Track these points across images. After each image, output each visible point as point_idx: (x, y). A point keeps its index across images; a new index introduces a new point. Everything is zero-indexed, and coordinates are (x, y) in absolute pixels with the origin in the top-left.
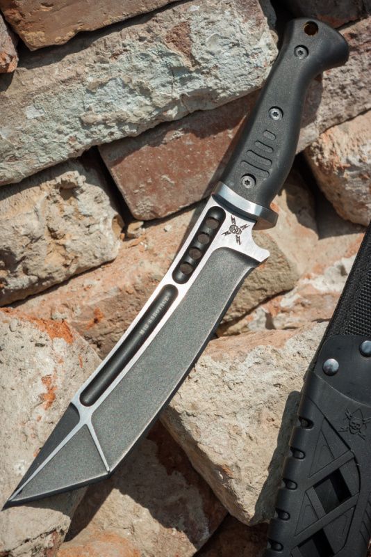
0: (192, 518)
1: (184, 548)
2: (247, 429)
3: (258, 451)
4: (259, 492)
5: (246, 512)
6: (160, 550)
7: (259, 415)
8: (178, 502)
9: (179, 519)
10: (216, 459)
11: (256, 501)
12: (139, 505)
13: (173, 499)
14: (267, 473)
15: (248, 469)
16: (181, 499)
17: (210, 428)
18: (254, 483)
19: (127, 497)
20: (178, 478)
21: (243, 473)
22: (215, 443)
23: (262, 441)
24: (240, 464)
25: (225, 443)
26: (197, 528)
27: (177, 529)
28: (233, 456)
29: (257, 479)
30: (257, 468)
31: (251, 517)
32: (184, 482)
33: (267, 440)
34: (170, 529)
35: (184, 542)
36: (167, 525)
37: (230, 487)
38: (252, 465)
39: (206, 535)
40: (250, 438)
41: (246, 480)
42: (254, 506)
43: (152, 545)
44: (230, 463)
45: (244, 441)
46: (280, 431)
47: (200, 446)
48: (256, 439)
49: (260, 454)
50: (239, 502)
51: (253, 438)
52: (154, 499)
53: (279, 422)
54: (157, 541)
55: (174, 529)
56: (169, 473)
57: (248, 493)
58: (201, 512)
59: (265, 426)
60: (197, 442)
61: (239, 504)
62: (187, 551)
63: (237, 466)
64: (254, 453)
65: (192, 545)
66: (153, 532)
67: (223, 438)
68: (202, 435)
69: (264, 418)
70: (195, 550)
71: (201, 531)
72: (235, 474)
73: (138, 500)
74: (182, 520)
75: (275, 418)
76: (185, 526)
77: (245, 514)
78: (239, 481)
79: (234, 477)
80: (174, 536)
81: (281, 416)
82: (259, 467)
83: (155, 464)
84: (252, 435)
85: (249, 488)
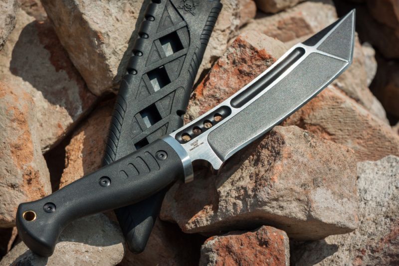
0: (71, 99)
1: (64, 119)
2: (116, 14)
3: (122, 28)
4: (121, 57)
5: (111, 71)
6: (47, 120)
7: (124, 8)
8: (62, 90)
9: (62, 100)
10: (94, 27)
11: (118, 65)
12: (35, 90)
13: (59, 87)
14: (127, 45)
15: (115, 39)
16: (64, 88)
17: (92, 5)
18: (118, 49)
19: (27, 83)
20: (63, 73)
21: (111, 40)
22: (94, 16)
23: (125, 23)
24: (110, 34)
25: (101, 17)
26: (74, 106)
27: (60, 106)
28: (105, 27)
29: (120, 47)
30: (121, 40)
31: (114, 76)
32: (67, 77)
33: (129, 23)
34: (55, 106)
35: (64, 115)
36: (53, 103)
37: (102, 51)
38: (117, 36)
39: (80, 112)
40: (117, 20)
41: (113, 46)
42: (117, 69)
43: (41, 116)
44: (103, 31)
45: (113, 20)
46: (138, 21)
47: (84, 17)
48: (121, 21)
49: (124, 31)
50: (107, 62)
51: (119, 20)
52: (46, 87)
53: (137, 15)
54: (45, 115)
55: (58, 106)
56: (57, 70)
57: (113, 56)
58: (77, 96)
59: (128, 15)
60: (83, 14)
61: (107, 64)
62: (66, 121)
63: (108, 35)
64: (120, 29)
65: (70, 117)
66: (43, 107)
67: (100, 15)
68: (86, 8)
69: (127, 10)
70: (71, 121)
71: (77, 109)
72: (106, 41)
73: (34, 86)
74: (64, 101)
75: (134, 11)
76: (66, 105)
77: (110, 73)
78: (108, 45)
79: (104, 42)
80: (57, 111)
81: (138, 12)
82: (122, 40)
83: (48, 64)
84: (118, 18)
85: (114, 53)
